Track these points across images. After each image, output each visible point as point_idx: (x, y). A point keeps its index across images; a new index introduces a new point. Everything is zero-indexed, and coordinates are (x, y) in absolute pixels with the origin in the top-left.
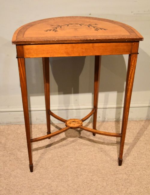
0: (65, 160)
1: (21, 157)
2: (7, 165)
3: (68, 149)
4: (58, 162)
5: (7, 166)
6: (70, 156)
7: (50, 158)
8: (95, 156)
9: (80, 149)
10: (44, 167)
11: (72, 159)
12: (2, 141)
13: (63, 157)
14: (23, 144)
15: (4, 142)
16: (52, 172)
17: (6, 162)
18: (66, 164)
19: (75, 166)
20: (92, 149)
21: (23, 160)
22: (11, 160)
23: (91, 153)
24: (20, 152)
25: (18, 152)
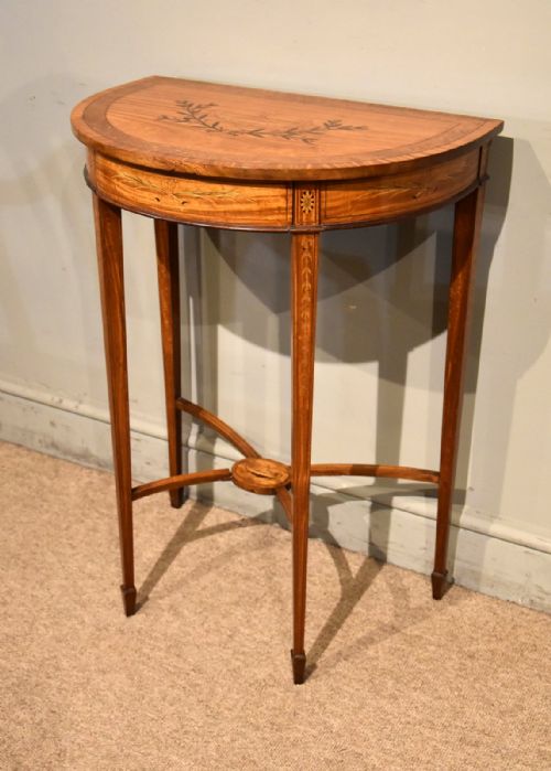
0: (303, 714)
2: (102, 643)
4: (275, 709)
5: (97, 647)
8: (436, 751)
10: (212, 705)
11: (336, 723)
12: (144, 554)
16: (227, 739)
17: (104, 631)
18: (299, 731)
19: (328, 754)
24: (172, 612)
25: (166, 613)
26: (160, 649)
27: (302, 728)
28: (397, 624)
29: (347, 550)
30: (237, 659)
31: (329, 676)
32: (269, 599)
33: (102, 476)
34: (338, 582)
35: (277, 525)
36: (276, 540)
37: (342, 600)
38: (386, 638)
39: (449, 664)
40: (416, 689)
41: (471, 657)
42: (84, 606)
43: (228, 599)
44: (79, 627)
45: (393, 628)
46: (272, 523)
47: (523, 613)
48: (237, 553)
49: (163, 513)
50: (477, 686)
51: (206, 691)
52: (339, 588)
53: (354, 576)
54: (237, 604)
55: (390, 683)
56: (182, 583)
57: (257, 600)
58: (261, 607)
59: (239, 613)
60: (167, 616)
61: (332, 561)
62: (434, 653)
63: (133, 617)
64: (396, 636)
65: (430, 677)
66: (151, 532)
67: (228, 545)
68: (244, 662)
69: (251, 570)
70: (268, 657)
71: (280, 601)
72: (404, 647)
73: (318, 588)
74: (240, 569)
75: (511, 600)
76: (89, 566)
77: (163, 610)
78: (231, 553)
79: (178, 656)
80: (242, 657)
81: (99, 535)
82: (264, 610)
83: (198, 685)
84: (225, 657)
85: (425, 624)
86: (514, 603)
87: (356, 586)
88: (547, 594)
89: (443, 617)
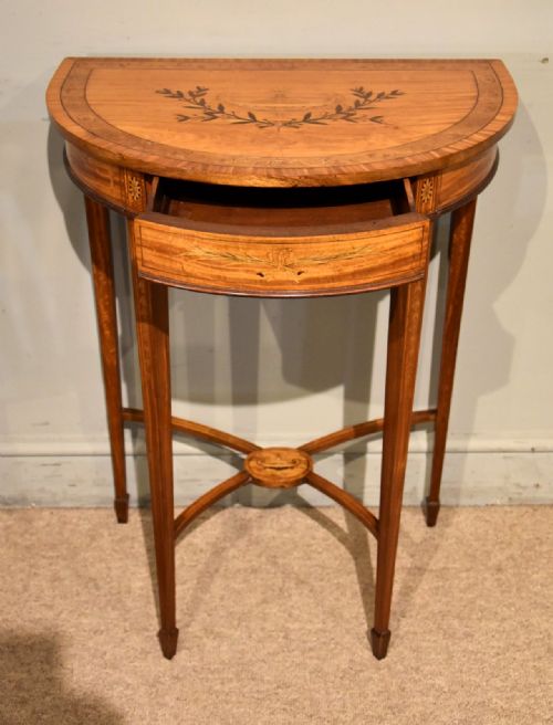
0: (409, 686)
1: (223, 662)
2: (167, 698)
3: (415, 633)
4: (381, 692)
5: (165, 705)
6: (428, 668)
7: (344, 671)
8: (538, 670)
9: (467, 635)
10: (324, 715)
11: (440, 682)
12: (133, 586)
13: (400, 667)
14: (222, 598)
15: (142, 589)
17: (159, 685)
18: (417, 704)
19: (457, 716)
20: (522, 638)
21: (230, 676)
22: (181, 675)
23: (517, 655)
24: (212, 637)
25: (205, 640)
26: (231, 680)
27: (419, 700)
28: (419, 564)
29: (321, 507)
30: (311, 658)
31: (402, 638)
32: (292, 585)
33: (14, 516)
34: (337, 543)
35: (237, 505)
36: (250, 520)
37: (355, 559)
38: (420, 581)
39: (488, 584)
40: (480, 620)
41: (499, 570)
42: (114, 667)
43: (253, 601)
44: (129, 692)
45: (419, 569)
46: (232, 505)
47: (506, 512)
48: (224, 549)
49: (116, 534)
50: (524, 595)
51: (307, 703)
52: (343, 549)
53: (346, 530)
54: (265, 601)
55: (456, 623)
56: (196, 601)
57: (281, 590)
58: (290, 596)
59: (273, 609)
60: (210, 643)
61: (316, 524)
62: (468, 578)
63: (176, 657)
64: (426, 575)
65: (483, 603)
66: (121, 559)
67: (207, 544)
68: (318, 658)
69: (250, 561)
70: (337, 643)
71: (303, 582)
72: (441, 584)
73: (325, 555)
74: (239, 564)
75: (490, 503)
76: (85, 621)
77: (201, 638)
78: (218, 552)
79: (253, 679)
80: (312, 654)
81: (67, 582)
82: (295, 598)
83: (295, 700)
84: (297, 661)
85: (439, 555)
86: (493, 505)
87: (356, 540)
88: (525, 488)
89: (450, 541)
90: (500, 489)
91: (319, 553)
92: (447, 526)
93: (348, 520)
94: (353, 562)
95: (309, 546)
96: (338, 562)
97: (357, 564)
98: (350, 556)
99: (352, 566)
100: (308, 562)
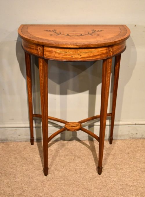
0: (107, 181)
1: (60, 176)
2: (46, 185)
3: (108, 169)
4: (100, 182)
5: (46, 187)
6: (112, 176)
7: (91, 178)
8: (139, 176)
9: (121, 169)
10: (86, 188)
11: (115, 179)
12: (36, 159)
13: (105, 176)
14: (59, 162)
15: (38, 160)
16: (96, 194)
17: (44, 182)
18: (110, 185)
19: (120, 187)
20: (135, 169)
21: (62, 179)
22: (49, 180)
23: (134, 173)
24: (57, 171)
25: (55, 171)
26: (62, 181)
27: (110, 184)
28: (108, 153)
29: (83, 140)
30: (82, 175)
31: (105, 170)
32: (77, 158)
33: (4, 144)
34: (87, 148)
35: (61, 140)
36: (65, 144)
37: (92, 152)
38: (109, 157)
39: (126, 157)
40: (124, 165)
41: (128, 154)
42: (32, 178)
43: (67, 162)
44: (36, 184)
45: (108, 154)
46: (60, 140)
47: (129, 141)
48: (59, 150)
49: (31, 147)
50: (135, 159)
51: (82, 185)
52: (89, 150)
53: (89, 145)
54: (70, 162)
55: (118, 166)
56: (52, 162)
57: (74, 159)
58: (76, 161)
59: (72, 164)
60: (56, 172)
61: (82, 144)
62: (121, 156)
63: (48, 175)
64: (110, 155)
65: (125, 161)
66: (32, 153)
67: (54, 149)
68: (84, 175)
69: (65, 153)
70: (89, 171)
71: (79, 158)
72: (114, 157)
74: (63, 154)
75: (125, 138)
76: (24, 168)
77: (54, 171)
78: (57, 151)
79: (68, 180)
80: (83, 174)
81: (19, 159)
82: (77, 161)
83: (79, 185)
84: (79, 176)
85: (113, 151)
86: (126, 139)
87: (92, 148)
88: (134, 134)
89: (116, 147)
90: (128, 135)
91: (83, 151)
92: (115, 144)
93: (90, 143)
94: (92, 153)
95: (80, 149)
96: (88, 153)
97: (93, 153)
98: (91, 151)
99: (91, 154)
100: (80, 153)
